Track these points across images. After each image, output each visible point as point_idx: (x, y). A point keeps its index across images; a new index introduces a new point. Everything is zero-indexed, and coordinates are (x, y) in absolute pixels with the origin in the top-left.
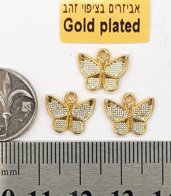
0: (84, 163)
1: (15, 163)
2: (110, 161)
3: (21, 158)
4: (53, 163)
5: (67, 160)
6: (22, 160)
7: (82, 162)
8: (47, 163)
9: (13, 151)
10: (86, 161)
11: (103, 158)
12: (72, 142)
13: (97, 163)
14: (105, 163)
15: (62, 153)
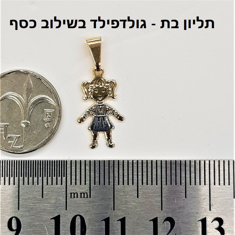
0: (166, 184)
1: (85, 184)
2: (196, 183)
3: (92, 179)
4: (129, 184)
5: (146, 181)
6: (94, 180)
7: (164, 183)
8: (123, 184)
9: (84, 170)
10: (169, 183)
11: (188, 179)
12: (152, 161)
13: (181, 184)
14: (190, 185)
15: (140, 174)
